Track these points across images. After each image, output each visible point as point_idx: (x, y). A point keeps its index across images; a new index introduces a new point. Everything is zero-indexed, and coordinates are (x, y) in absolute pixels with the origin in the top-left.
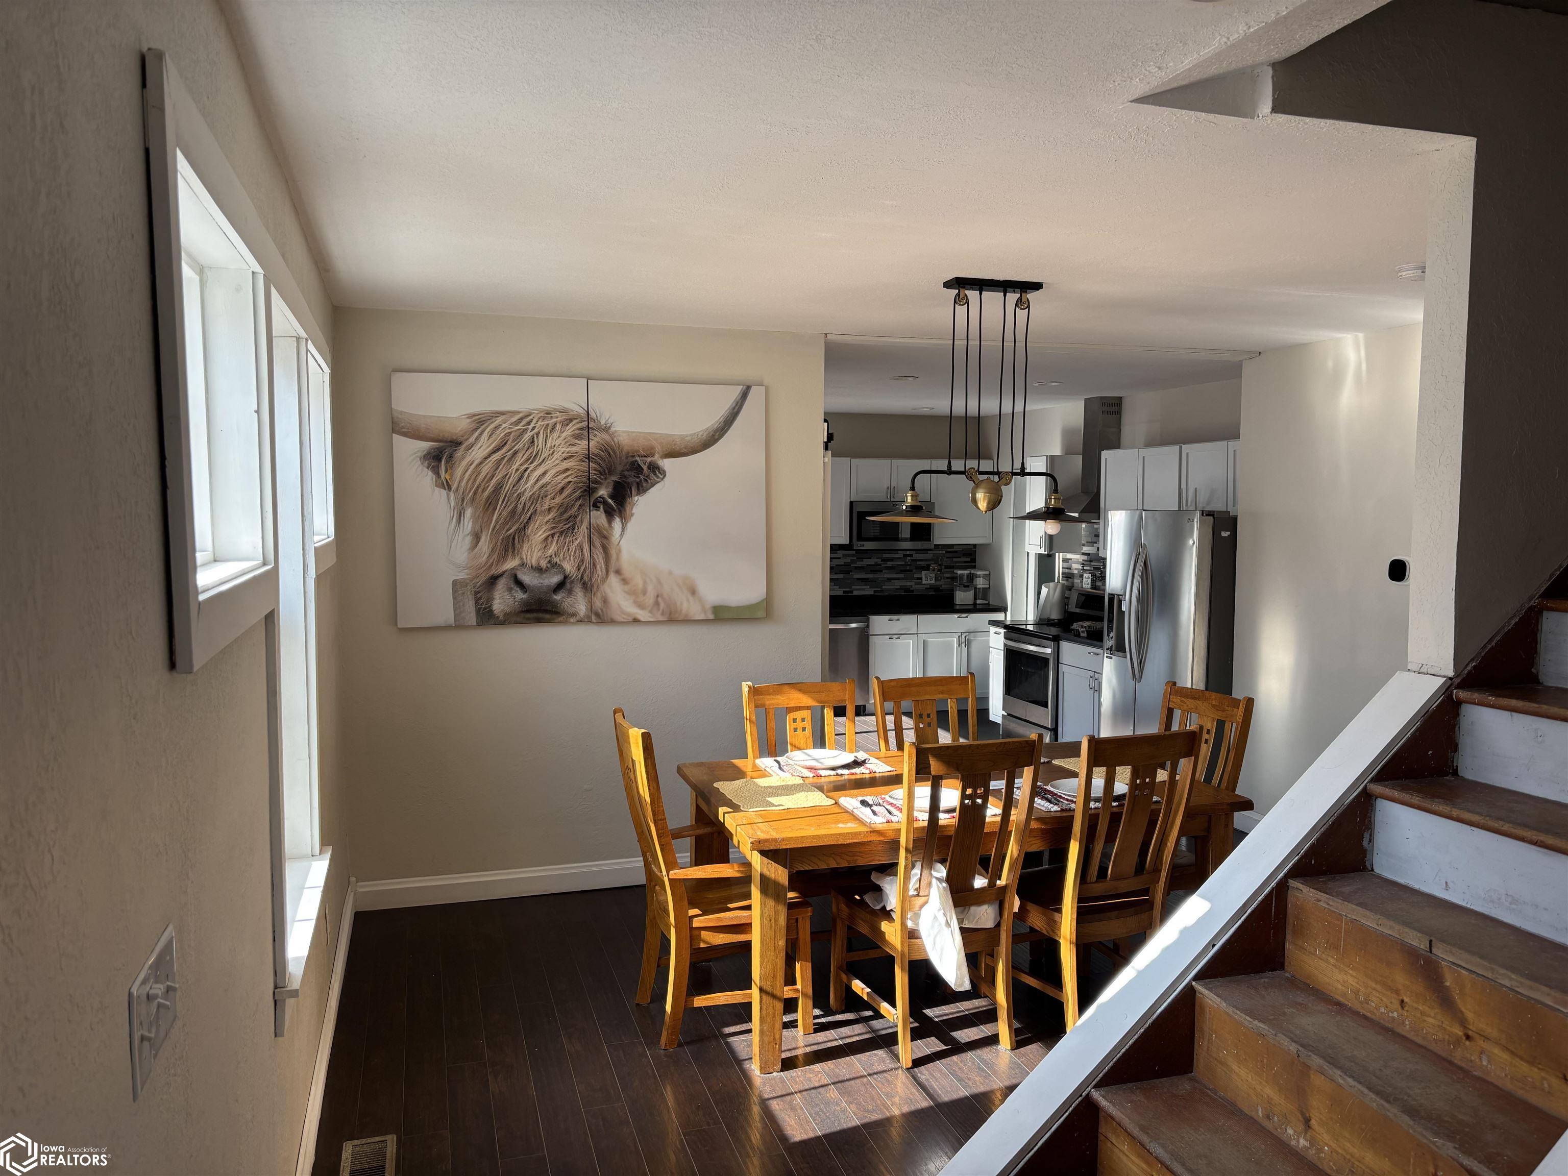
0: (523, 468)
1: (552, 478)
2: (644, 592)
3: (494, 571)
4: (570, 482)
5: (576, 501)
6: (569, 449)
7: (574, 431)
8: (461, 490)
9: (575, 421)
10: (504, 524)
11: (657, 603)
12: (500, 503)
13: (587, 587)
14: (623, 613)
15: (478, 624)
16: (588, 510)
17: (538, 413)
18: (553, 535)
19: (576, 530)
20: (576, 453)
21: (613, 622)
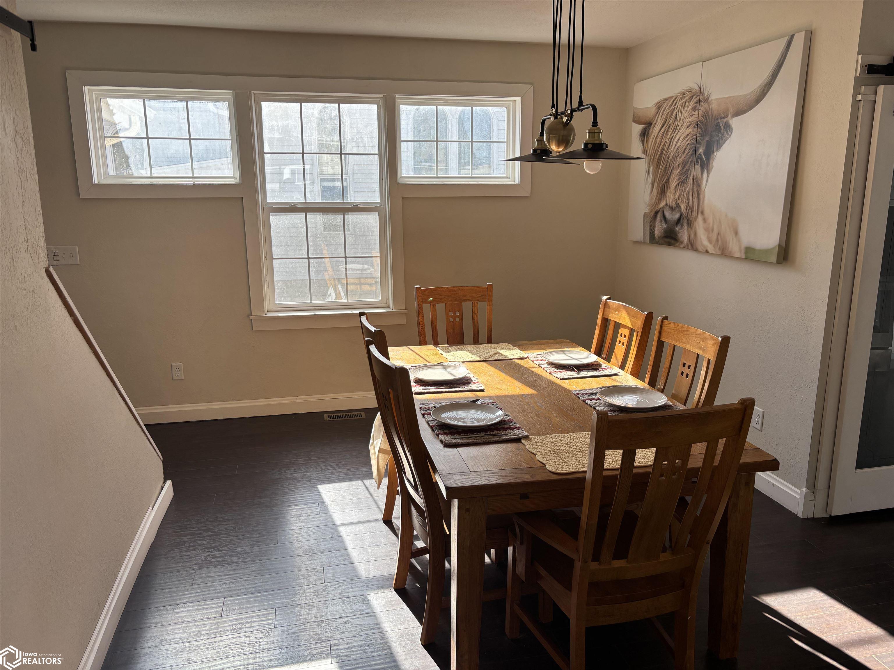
0: (671, 136)
1: (681, 142)
2: (713, 231)
3: (657, 209)
4: (688, 144)
5: (689, 159)
6: (690, 119)
7: (693, 105)
8: (650, 155)
9: (694, 97)
10: (662, 176)
11: (717, 240)
12: (662, 162)
13: (690, 223)
14: (702, 245)
15: (650, 243)
16: (694, 165)
17: (680, 96)
18: (678, 184)
19: (688, 180)
20: (693, 121)
21: (697, 250)
